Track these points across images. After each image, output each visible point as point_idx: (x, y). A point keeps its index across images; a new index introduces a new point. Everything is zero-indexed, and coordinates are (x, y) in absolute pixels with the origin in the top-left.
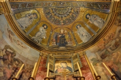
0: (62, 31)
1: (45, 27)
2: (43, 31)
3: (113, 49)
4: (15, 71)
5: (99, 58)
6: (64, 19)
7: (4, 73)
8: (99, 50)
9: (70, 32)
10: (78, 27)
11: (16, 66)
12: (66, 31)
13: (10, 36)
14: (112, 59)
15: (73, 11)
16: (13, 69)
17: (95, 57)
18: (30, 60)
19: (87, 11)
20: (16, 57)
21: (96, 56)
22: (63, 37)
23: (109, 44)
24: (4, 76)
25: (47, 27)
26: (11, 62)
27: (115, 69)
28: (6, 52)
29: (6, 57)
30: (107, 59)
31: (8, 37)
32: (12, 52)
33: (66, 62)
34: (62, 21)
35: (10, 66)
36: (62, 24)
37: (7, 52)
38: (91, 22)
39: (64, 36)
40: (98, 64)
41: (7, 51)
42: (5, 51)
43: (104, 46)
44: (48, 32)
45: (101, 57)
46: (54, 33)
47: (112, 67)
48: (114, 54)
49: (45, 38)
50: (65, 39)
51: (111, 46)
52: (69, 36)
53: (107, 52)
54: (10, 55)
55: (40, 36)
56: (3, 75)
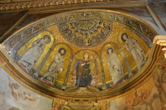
0: (86, 56)
1: (62, 52)
2: (59, 59)
6: (90, 36)
8: (125, 109)
9: (98, 60)
10: (110, 51)
12: (92, 57)
13: (13, 93)
15: (102, 26)
19: (124, 30)
22: (87, 66)
23: (139, 106)
25: (65, 51)
31: (11, 95)
34: (86, 40)
36: (87, 44)
38: (128, 50)
39: (89, 65)
44: (66, 60)
46: (74, 61)
49: (61, 70)
50: (89, 71)
52: (96, 66)
55: (56, 68)
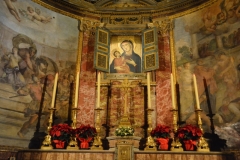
3: (227, 44)
4: (45, 84)
5: (195, 52)
7: (32, 95)
8: (201, 30)
11: (43, 74)
13: (10, 9)
14: (215, 67)
16: (41, 82)
17: (188, 45)
18: (64, 50)
20: (38, 55)
21: (192, 43)
23: (226, 24)
24: (34, 100)
26: (34, 70)
27: (211, 90)
28: (18, 54)
29: (23, 64)
30: (207, 60)
32: (27, 46)
33: (132, 39)
35: (36, 79)
37: (21, 53)
40: (188, 65)
41: (19, 50)
42: (16, 52)
43: (216, 24)
45: (199, 52)
47: (208, 83)
48: (223, 57)
51: (226, 35)
53: (214, 45)
54: (28, 55)
56: (31, 99)
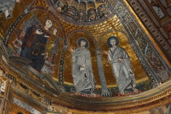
10: (83, 43)
19: (120, 34)
38: (110, 59)
